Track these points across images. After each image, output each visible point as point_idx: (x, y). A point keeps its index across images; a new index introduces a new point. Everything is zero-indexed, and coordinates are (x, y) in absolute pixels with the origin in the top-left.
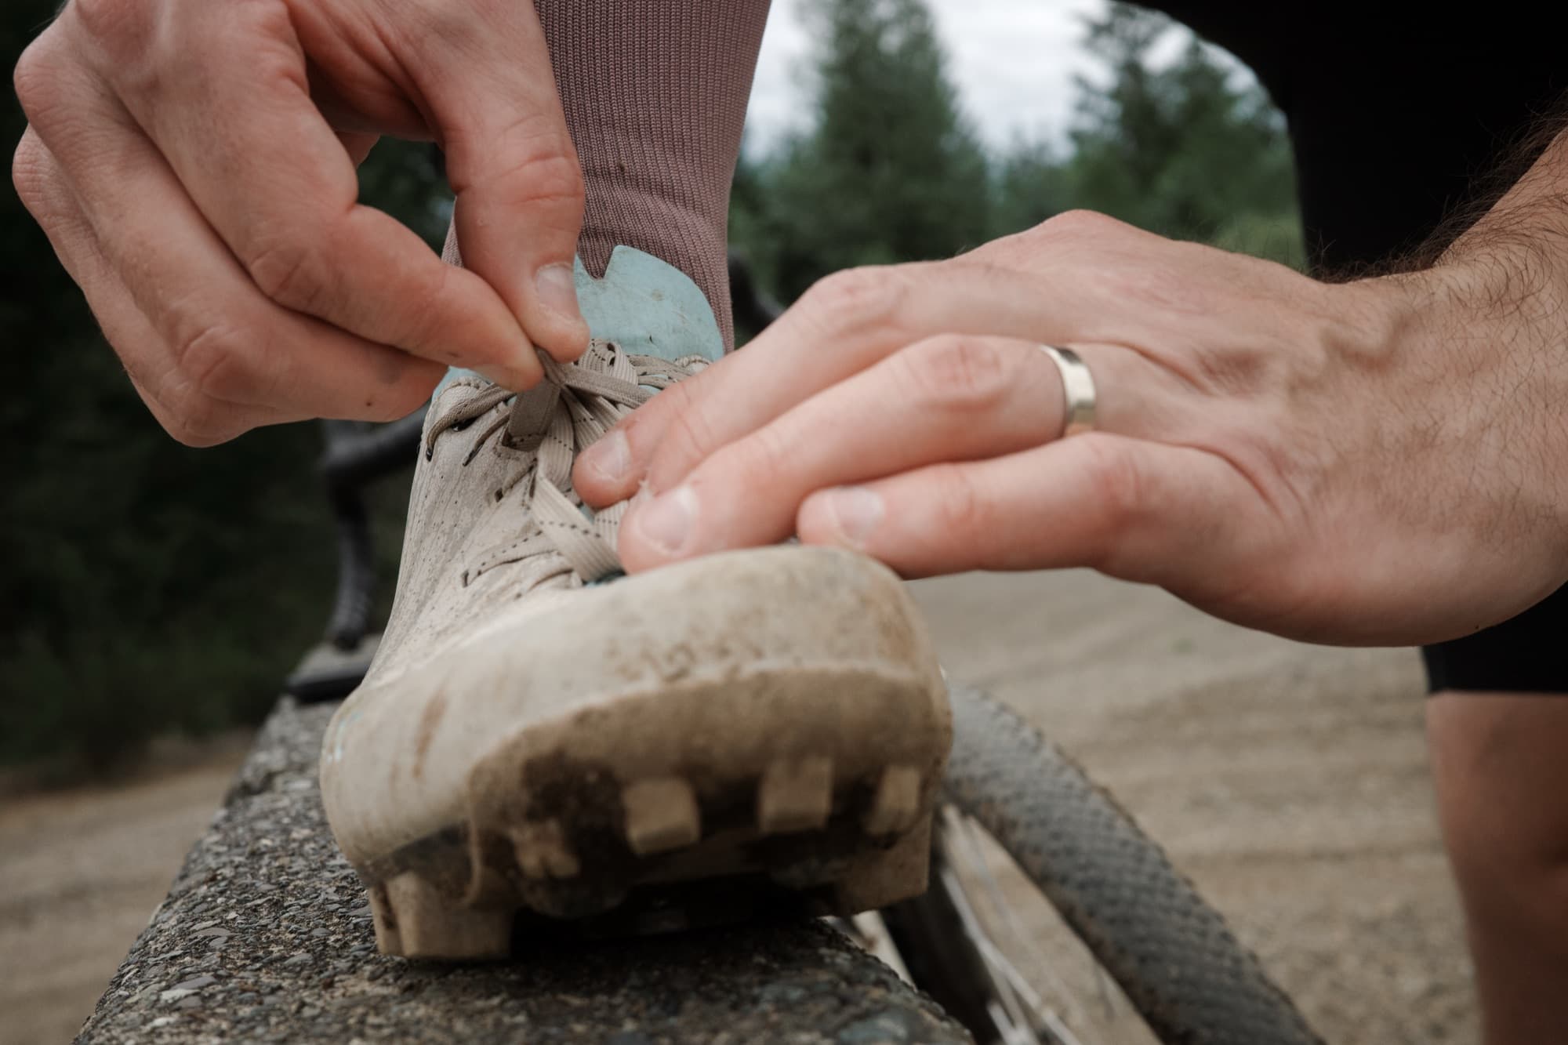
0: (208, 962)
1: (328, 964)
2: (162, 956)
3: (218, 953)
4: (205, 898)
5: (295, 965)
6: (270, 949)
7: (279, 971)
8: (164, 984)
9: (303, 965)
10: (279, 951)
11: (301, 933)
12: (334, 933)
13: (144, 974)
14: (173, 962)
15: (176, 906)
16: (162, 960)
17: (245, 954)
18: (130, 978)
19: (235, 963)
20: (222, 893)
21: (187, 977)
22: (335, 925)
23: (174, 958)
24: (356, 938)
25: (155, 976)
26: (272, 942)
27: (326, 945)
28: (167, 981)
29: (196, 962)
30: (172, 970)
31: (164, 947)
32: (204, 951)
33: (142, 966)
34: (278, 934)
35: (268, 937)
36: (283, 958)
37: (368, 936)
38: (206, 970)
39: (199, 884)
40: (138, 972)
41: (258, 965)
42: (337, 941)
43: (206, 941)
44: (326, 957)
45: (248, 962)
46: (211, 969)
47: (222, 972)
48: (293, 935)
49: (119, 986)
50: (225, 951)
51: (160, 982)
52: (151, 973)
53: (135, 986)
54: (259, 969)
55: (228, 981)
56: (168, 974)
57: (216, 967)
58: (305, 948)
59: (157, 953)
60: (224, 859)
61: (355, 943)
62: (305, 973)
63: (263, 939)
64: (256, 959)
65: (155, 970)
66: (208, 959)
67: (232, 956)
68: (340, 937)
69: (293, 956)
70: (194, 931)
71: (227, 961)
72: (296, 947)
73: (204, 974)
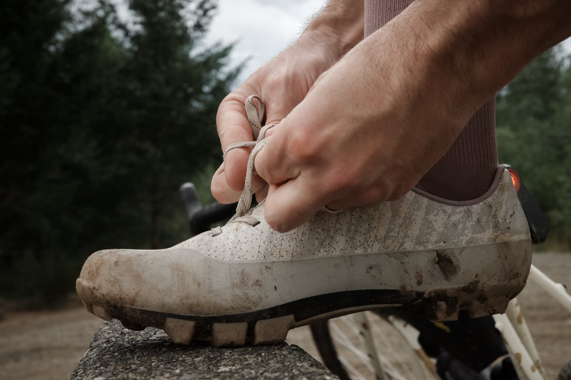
0: (110, 369)
1: (152, 372)
2: (92, 367)
3: (113, 367)
4: (106, 348)
5: (141, 372)
6: (131, 366)
7: (135, 373)
8: (94, 376)
9: (144, 372)
10: (135, 367)
11: (142, 362)
12: (154, 362)
13: (86, 372)
14: (97, 369)
15: (95, 350)
16: (93, 368)
17: (123, 367)
18: (81, 374)
19: (119, 370)
20: (112, 346)
21: (103, 374)
22: (154, 359)
23: (97, 367)
24: (162, 364)
25: (91, 373)
26: (132, 364)
27: (151, 366)
28: (95, 375)
29: (105, 369)
30: (97, 371)
31: (92, 363)
32: (108, 366)
33: (85, 370)
34: (134, 361)
35: (130, 362)
36: (136, 369)
37: (166, 364)
38: (109, 372)
39: (103, 343)
40: (83, 371)
41: (128, 371)
42: (155, 365)
43: (108, 362)
44: (152, 369)
45: (124, 370)
46: (111, 371)
47: (115, 373)
48: (139, 362)
49: (77, 376)
50: (115, 366)
51: (92, 375)
52: (89, 372)
53: (83, 376)
54: (128, 373)
55: (117, 376)
56: (95, 372)
57: (112, 371)
58: (144, 366)
59: (90, 365)
60: (111, 335)
61: (162, 366)
62: (145, 375)
63: (128, 363)
64: (127, 369)
65: (90, 371)
66: (109, 368)
67: (118, 368)
68: (156, 363)
69: (139, 369)
70: (103, 359)
71: (116, 369)
72: (141, 366)
73: (108, 373)
